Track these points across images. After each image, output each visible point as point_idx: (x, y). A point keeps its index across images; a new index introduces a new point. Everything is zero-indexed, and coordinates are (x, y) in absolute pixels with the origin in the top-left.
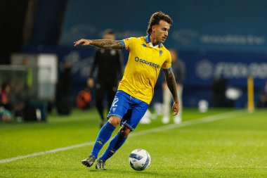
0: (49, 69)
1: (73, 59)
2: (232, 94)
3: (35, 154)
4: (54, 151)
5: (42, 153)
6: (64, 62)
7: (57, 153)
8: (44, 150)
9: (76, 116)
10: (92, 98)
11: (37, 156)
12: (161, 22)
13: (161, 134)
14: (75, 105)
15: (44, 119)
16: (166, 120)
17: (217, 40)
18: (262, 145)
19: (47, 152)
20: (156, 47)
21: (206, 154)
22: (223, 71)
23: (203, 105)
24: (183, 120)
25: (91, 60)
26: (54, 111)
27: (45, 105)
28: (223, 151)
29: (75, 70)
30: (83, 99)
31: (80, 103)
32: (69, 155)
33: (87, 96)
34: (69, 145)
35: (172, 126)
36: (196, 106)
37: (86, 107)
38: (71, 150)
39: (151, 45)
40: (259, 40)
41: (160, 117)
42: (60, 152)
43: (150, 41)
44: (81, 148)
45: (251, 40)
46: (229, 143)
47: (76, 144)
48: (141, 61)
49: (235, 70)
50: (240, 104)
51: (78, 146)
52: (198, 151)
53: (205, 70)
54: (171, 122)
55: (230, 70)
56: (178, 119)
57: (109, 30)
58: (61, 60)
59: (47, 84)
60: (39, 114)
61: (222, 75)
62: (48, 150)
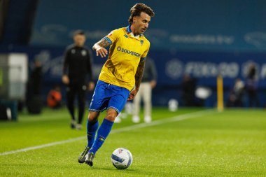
0: (20, 68)
1: (43, 58)
2: (202, 93)
3: (6, 153)
4: (25, 150)
5: (13, 152)
6: (34, 61)
7: (28, 152)
8: (15, 150)
9: (47, 115)
10: (63, 97)
11: (9, 155)
12: (143, 14)
13: (131, 133)
14: (45, 104)
15: (14, 118)
16: (136, 119)
17: (186, 39)
18: (232, 144)
19: (18, 151)
20: (137, 37)
21: (176, 152)
22: (193, 70)
23: (173, 105)
24: (153, 120)
25: (62, 59)
26: (25, 110)
27: (16, 104)
28: (193, 149)
29: (45, 69)
30: (53, 98)
31: (51, 102)
32: (40, 154)
33: (58, 96)
34: (40, 144)
35: (142, 125)
36: (166, 106)
37: (57, 106)
38: (42, 149)
39: (132, 35)
40: (228, 40)
41: (130, 116)
42: (31, 151)
43: (131, 31)
44: (52, 147)
45: (220, 39)
46: (199, 143)
47: (47, 143)
48: (124, 51)
49: (205, 70)
50: (210, 103)
51: (49, 145)
52: (169, 149)
53: (175, 69)
54: (142, 121)
55: (200, 70)
56: (148, 119)
57: (79, 31)
58: (31, 59)
59: (18, 83)
60: (9, 113)
61: (192, 75)
62: (19, 149)
